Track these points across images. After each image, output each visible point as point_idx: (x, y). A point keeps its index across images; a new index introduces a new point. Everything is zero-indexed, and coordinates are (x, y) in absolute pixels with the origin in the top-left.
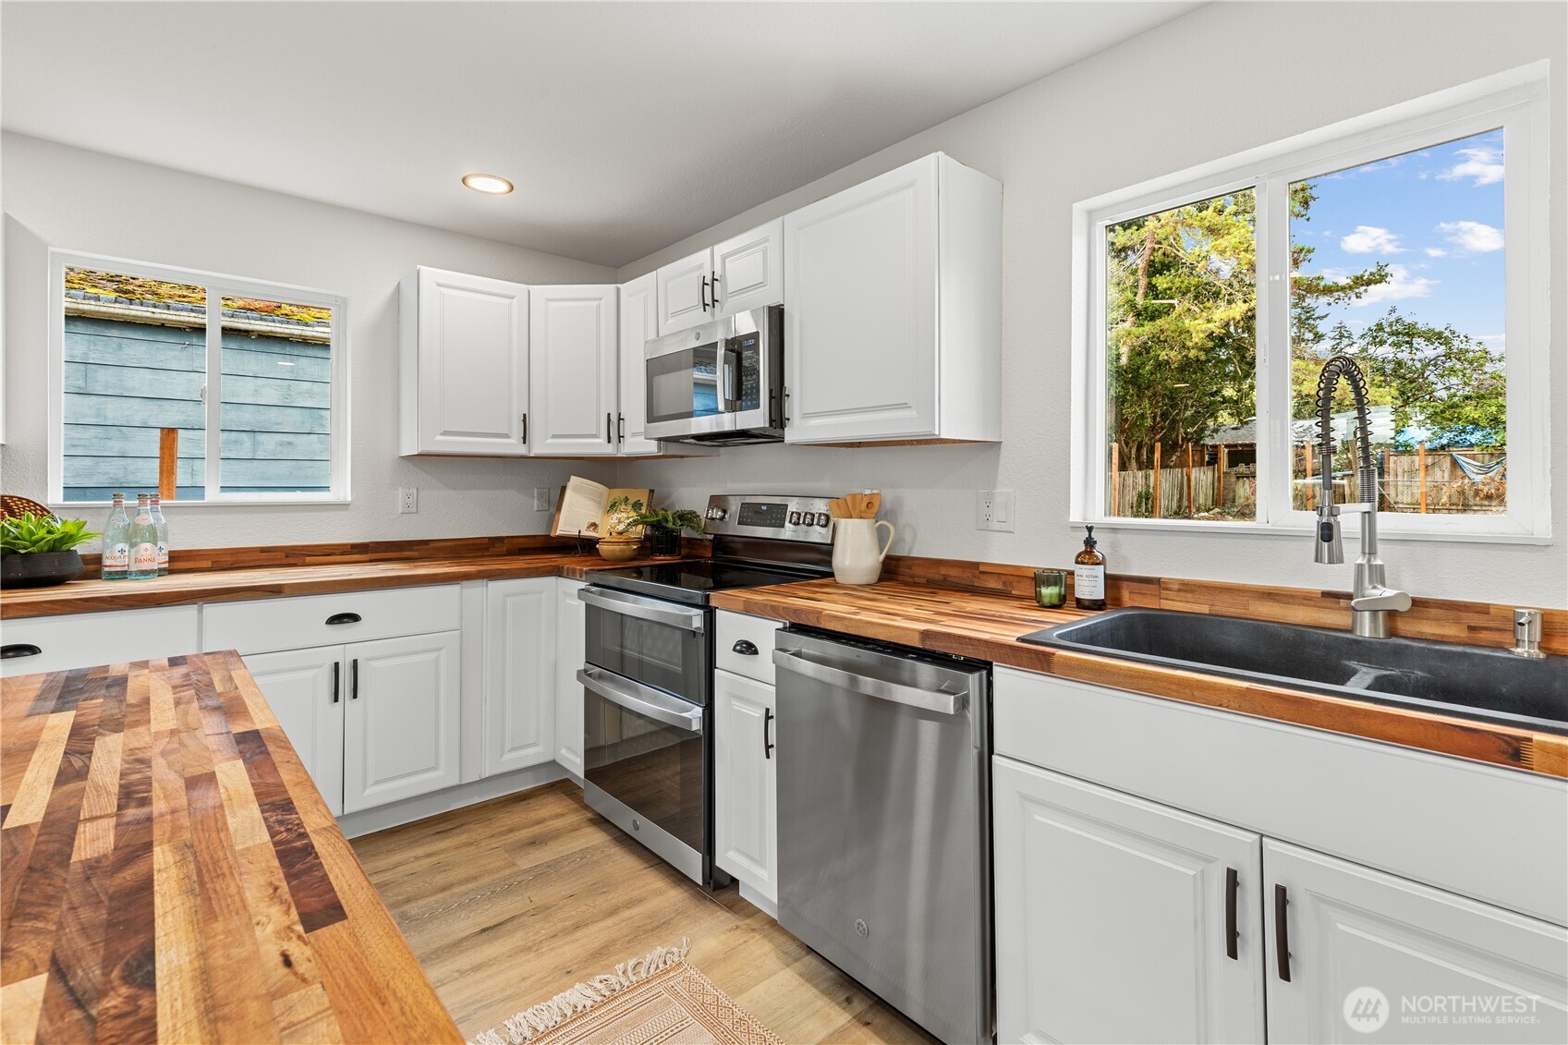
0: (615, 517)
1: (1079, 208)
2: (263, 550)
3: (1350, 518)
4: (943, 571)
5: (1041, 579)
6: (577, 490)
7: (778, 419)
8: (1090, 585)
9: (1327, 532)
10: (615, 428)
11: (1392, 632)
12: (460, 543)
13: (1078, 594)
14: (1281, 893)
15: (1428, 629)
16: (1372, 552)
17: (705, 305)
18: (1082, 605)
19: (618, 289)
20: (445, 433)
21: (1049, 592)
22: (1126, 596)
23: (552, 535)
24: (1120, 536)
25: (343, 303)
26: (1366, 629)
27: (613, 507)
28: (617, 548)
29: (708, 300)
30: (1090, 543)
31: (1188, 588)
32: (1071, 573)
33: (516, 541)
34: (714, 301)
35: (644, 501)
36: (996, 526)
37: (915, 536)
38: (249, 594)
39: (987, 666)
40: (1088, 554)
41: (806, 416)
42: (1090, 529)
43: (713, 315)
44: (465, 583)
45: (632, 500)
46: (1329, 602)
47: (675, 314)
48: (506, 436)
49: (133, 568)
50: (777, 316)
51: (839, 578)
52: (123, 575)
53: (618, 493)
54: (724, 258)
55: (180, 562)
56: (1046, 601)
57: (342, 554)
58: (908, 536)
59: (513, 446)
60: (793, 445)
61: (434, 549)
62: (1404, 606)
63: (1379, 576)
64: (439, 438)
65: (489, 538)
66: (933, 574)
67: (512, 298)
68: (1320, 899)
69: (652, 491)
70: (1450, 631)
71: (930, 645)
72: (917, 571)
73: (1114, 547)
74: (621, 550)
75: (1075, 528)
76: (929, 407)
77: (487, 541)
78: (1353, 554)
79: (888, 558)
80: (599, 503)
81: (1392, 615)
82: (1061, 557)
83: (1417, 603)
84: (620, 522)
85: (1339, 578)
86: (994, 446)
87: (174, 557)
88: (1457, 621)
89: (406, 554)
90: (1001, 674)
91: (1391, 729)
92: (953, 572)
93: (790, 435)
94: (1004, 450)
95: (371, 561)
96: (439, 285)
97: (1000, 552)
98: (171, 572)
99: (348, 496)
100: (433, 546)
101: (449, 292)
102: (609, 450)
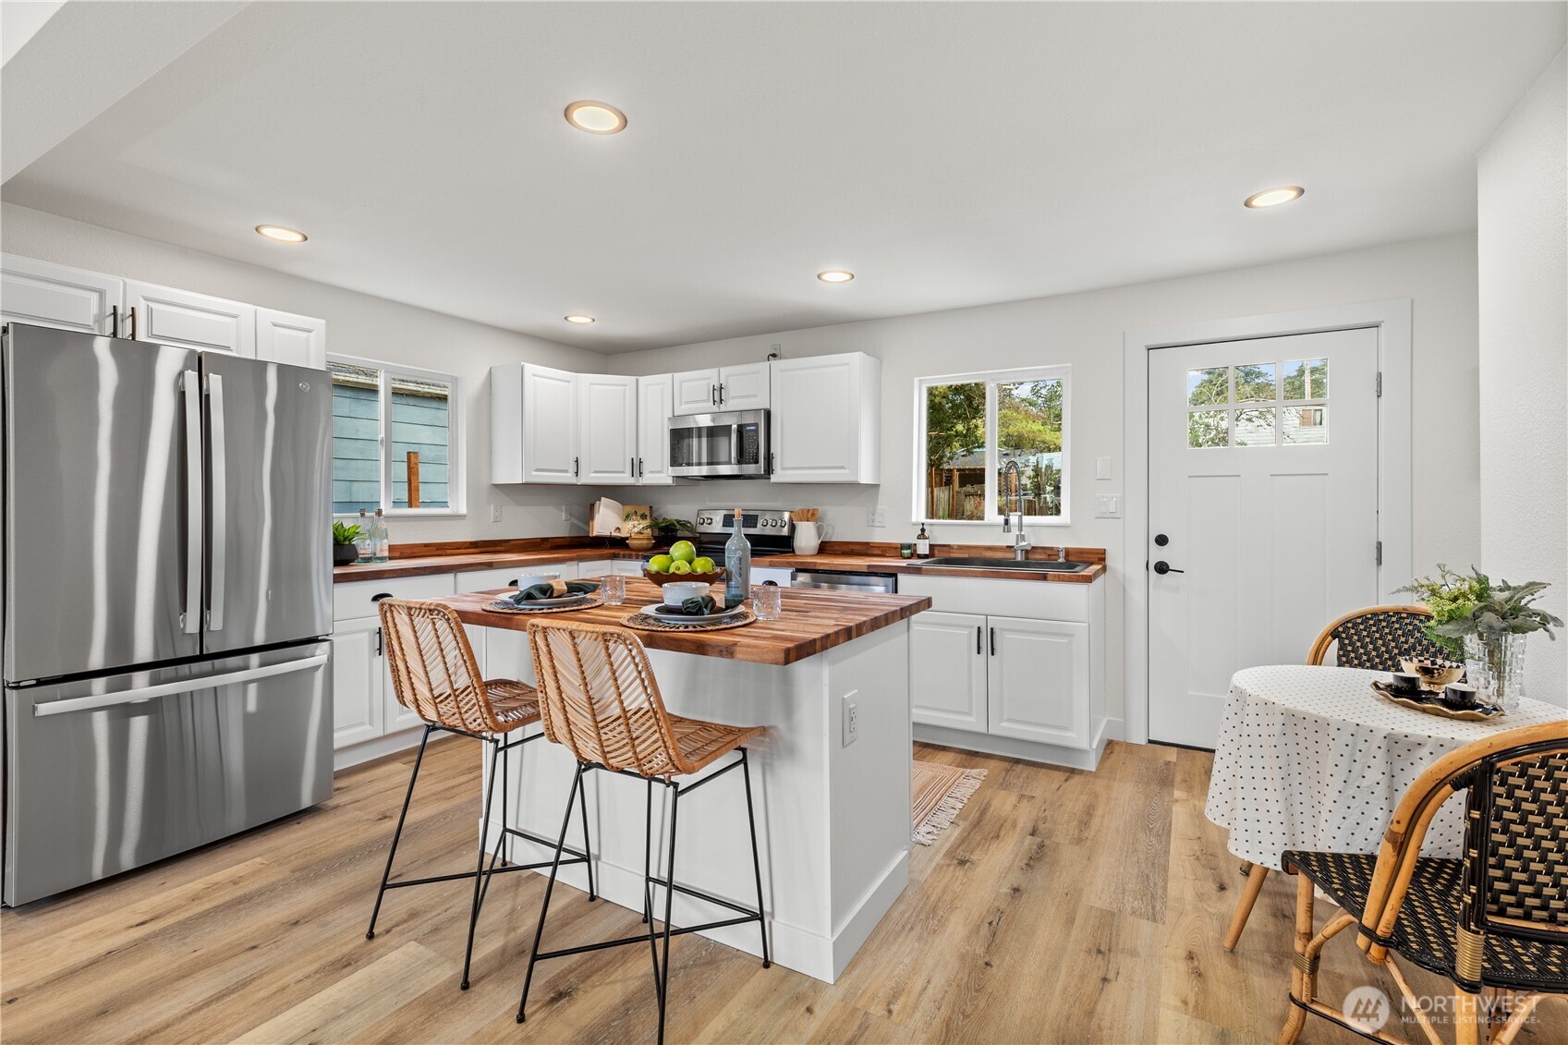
0: (630, 524)
1: (916, 379)
2: (426, 545)
3: (1014, 519)
4: (851, 547)
5: (903, 547)
6: (606, 506)
7: (769, 469)
8: (923, 548)
9: (1007, 522)
10: (637, 467)
11: (1027, 558)
12: (529, 541)
13: (918, 552)
14: (992, 629)
15: (1037, 557)
16: (1021, 530)
17: (714, 401)
18: (920, 557)
19: (637, 380)
20: (537, 470)
21: (906, 552)
22: (936, 552)
23: (590, 535)
24: (934, 527)
25: (455, 380)
26: (1019, 558)
27: (627, 517)
28: (645, 542)
29: (717, 398)
30: (923, 530)
31: (961, 548)
32: (915, 545)
33: (555, 540)
34: (721, 400)
35: (648, 513)
36: (877, 524)
37: (833, 528)
39: (895, 575)
40: (922, 535)
41: (784, 469)
42: (923, 524)
43: (719, 407)
44: (568, 563)
45: (639, 513)
46: (1008, 550)
47: (686, 403)
48: (566, 471)
49: (379, 555)
50: (768, 414)
51: (797, 552)
52: (368, 560)
53: (629, 509)
54: (728, 376)
55: (398, 552)
56: (906, 556)
57: (466, 548)
58: (830, 532)
59: (568, 478)
60: (774, 483)
61: (513, 545)
62: (1029, 548)
63: (1023, 538)
64: (534, 473)
65: (542, 539)
66: (845, 548)
67: (568, 382)
68: (1002, 629)
69: (651, 507)
70: (1043, 557)
71: (871, 570)
72: (836, 548)
73: (931, 531)
75: (915, 524)
76: (855, 467)
77: (539, 540)
78: (1015, 531)
79: (822, 542)
80: (619, 515)
81: (1027, 552)
82: (912, 540)
83: (1033, 547)
84: (634, 527)
85: (1009, 539)
86: (877, 486)
87: (391, 548)
88: (1045, 553)
89: (499, 548)
90: (901, 577)
92: (856, 547)
93: (774, 478)
94: (881, 489)
95: (481, 553)
96: (534, 375)
97: (879, 536)
98: (390, 558)
99: (463, 510)
100: (512, 543)
101: (537, 378)
102: (631, 481)
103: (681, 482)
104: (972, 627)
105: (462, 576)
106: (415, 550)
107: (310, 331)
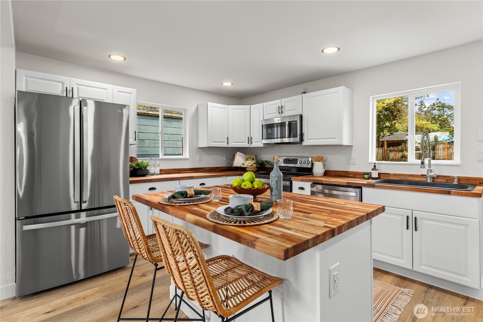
0: (248, 162)
1: (371, 97)
2: (174, 169)
3: (426, 161)
4: (339, 173)
5: (365, 174)
6: (239, 155)
7: (302, 140)
8: (375, 174)
9: (423, 163)
10: (250, 140)
11: (433, 181)
12: (211, 168)
13: (372, 177)
14: (416, 218)
15: (440, 180)
16: (430, 167)
17: (279, 113)
18: (373, 179)
19: (250, 107)
20: (213, 142)
21: (366, 176)
22: (382, 177)
23: (233, 166)
24: (380, 165)
25: (185, 110)
26: (429, 181)
27: (247, 160)
28: (253, 169)
29: (280, 111)
30: (375, 166)
31: (395, 175)
32: (371, 173)
33: (221, 168)
34: (282, 112)
35: (255, 158)
36: (352, 163)
37: (331, 166)
38: (188, 178)
39: (361, 188)
40: (374, 169)
41: (308, 139)
42: (375, 163)
43: (281, 115)
45: (251, 158)
46: (422, 176)
47: (268, 114)
48: (224, 142)
49: (156, 173)
50: (301, 117)
51: (314, 175)
52: (153, 175)
53: (248, 156)
54: (285, 102)
55: (162, 172)
56: (366, 178)
57: (188, 170)
58: (329, 166)
59: (225, 145)
60: (304, 145)
61: (206, 170)
62: (435, 176)
63: (431, 171)
64: (211, 143)
66: (336, 174)
67: (225, 109)
68: (422, 218)
69: (256, 156)
70: (443, 181)
71: (348, 185)
72: (332, 173)
73: (379, 167)
74: (253, 170)
75: (370, 163)
76: (341, 138)
77: (215, 168)
78: (427, 167)
79: (326, 171)
80: (244, 159)
81: (433, 178)
82: (369, 170)
83: (437, 176)
84: (249, 163)
85: (424, 172)
86: (351, 146)
87: (161, 170)
88: (445, 179)
89: (200, 171)
90: (364, 189)
91: (432, 191)
92: (341, 173)
93: (304, 143)
94: (353, 147)
95: (194, 172)
96: (211, 106)
97: (352, 169)
98: (160, 174)
99: (188, 157)
100: (205, 169)
101: (213, 108)
102: (248, 146)
103: (267, 146)
104: (403, 215)
105: (182, 181)
106: (170, 171)
107: (131, 93)
